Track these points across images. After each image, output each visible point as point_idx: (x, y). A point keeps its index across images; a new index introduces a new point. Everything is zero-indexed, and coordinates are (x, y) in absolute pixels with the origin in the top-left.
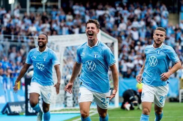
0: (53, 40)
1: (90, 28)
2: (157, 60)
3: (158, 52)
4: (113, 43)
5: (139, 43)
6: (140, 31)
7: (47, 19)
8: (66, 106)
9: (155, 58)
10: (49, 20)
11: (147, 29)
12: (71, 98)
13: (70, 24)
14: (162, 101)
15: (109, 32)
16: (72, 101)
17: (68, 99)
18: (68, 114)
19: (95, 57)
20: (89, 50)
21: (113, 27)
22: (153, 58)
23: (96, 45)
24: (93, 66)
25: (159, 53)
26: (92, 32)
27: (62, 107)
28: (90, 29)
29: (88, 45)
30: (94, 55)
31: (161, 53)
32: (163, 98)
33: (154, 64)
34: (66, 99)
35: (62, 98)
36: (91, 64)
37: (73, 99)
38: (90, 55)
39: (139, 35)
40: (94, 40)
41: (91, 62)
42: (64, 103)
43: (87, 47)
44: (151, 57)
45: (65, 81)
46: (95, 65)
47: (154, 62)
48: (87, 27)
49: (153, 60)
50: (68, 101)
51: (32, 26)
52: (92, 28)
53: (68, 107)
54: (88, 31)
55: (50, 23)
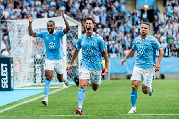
0: (24, 23)
1: (88, 23)
2: (144, 48)
3: (145, 42)
4: (77, 26)
5: (100, 26)
6: (101, 15)
7: (19, 5)
8: (35, 82)
9: (143, 47)
10: (20, 5)
11: (107, 14)
12: (40, 75)
13: (39, 9)
14: (148, 80)
15: (74, 16)
16: (41, 78)
17: (37, 76)
18: (37, 89)
19: (92, 45)
20: (88, 40)
21: (77, 11)
22: (142, 47)
23: (92, 36)
24: (91, 51)
25: (146, 44)
26: (89, 27)
27: (32, 83)
28: (88, 25)
29: (86, 36)
30: (92, 44)
31: (148, 43)
32: (149, 78)
33: (143, 52)
34: (35, 76)
35: (31, 75)
36: (89, 50)
37: (42, 76)
38: (88, 44)
39: (100, 19)
40: (91, 32)
41: (89, 49)
42: (33, 80)
43: (85, 37)
44: (140, 46)
45: (34, 60)
46: (92, 51)
47: (143, 51)
48: (86, 22)
49: (142, 49)
50: (37, 78)
51: (5, 11)
52: (90, 24)
53: (37, 83)
54: (87, 26)
55: (21, 8)
